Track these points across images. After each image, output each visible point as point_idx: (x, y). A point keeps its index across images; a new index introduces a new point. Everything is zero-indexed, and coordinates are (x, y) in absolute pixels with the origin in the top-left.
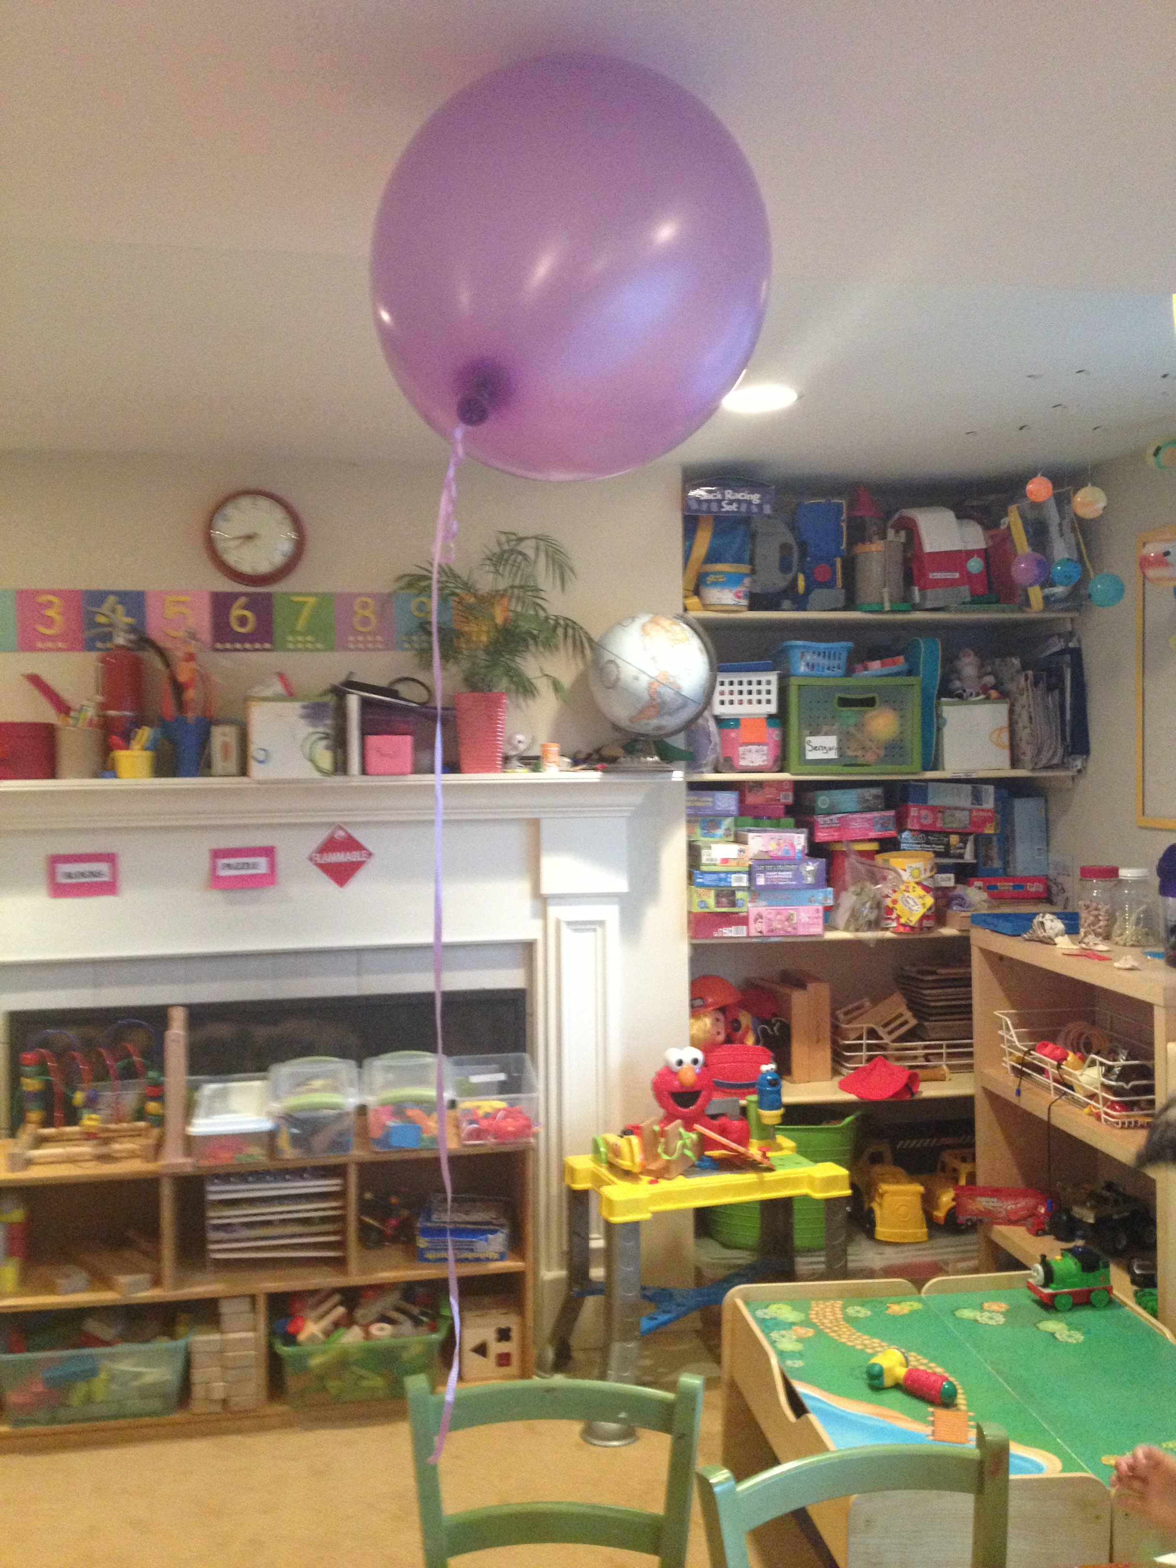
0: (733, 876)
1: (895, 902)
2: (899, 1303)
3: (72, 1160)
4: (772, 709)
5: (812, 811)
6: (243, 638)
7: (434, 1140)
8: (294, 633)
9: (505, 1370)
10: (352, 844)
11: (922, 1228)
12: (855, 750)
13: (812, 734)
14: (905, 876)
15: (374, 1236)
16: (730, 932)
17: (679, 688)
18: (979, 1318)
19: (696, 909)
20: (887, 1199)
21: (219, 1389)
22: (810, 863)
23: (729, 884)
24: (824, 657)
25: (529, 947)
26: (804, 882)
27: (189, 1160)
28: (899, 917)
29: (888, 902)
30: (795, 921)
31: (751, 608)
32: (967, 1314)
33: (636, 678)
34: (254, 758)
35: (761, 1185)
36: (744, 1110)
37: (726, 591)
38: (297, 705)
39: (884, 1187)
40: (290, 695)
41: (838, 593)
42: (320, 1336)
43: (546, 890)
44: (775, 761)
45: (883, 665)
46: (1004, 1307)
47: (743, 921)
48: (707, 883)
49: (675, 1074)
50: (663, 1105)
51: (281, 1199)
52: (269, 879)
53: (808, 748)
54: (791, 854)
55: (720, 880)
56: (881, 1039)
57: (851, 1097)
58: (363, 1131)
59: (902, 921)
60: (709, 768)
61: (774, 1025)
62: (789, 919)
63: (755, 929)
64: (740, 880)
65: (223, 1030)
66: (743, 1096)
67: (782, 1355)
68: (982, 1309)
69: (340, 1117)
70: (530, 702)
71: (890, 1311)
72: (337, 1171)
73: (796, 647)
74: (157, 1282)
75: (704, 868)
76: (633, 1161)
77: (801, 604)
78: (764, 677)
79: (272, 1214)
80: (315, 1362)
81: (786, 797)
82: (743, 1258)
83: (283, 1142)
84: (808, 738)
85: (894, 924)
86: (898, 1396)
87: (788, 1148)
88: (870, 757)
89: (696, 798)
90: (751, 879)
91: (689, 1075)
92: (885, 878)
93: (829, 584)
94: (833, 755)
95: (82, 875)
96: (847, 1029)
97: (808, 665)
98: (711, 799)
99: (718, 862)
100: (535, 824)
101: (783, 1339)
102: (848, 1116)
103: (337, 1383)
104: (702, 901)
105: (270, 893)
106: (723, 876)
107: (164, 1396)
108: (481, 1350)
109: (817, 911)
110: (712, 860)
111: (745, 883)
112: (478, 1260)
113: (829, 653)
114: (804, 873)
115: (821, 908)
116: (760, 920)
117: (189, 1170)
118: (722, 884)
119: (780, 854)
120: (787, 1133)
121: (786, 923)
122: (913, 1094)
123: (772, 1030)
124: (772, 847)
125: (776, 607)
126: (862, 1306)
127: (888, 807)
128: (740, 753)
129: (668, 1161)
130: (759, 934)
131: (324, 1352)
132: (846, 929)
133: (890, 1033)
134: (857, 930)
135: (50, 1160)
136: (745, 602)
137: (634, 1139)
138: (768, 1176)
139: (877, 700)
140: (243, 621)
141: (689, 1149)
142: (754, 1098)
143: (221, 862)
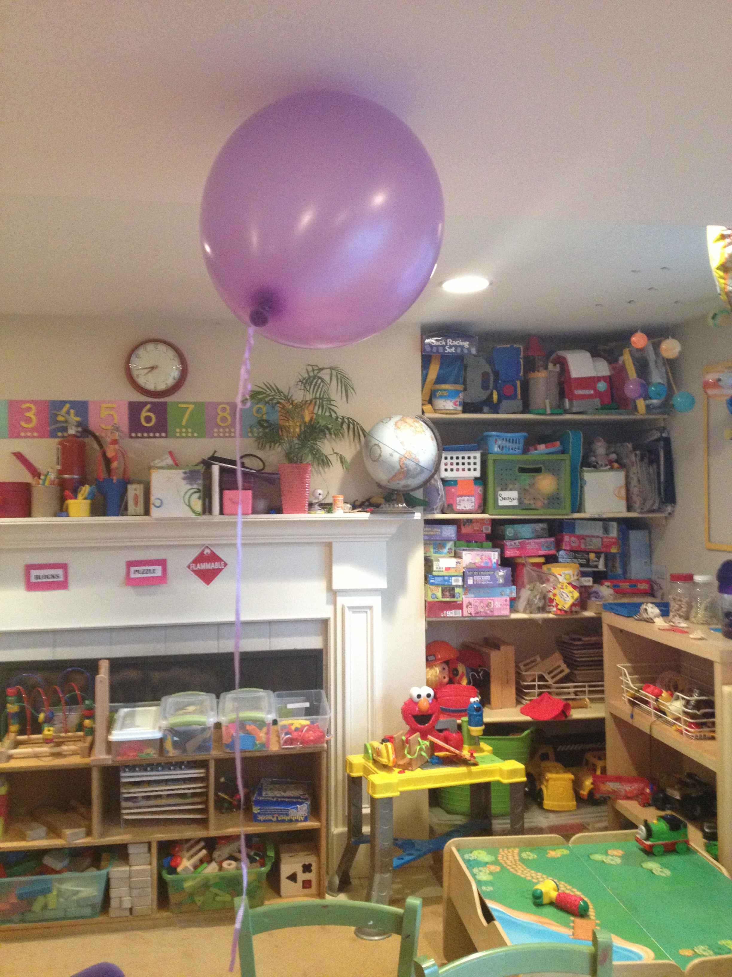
0: (453, 578)
1: (555, 595)
2: (555, 850)
3: (37, 756)
4: (478, 474)
5: (503, 537)
6: (148, 430)
7: (263, 745)
8: (181, 427)
9: (307, 891)
10: (214, 558)
11: (573, 801)
12: (530, 500)
13: (502, 490)
14: (561, 579)
15: (226, 805)
16: (451, 614)
17: (419, 461)
18: (605, 860)
19: (430, 599)
20: (551, 783)
21: (127, 903)
22: (501, 570)
23: (449, 583)
24: (509, 441)
25: (325, 622)
26: (497, 582)
27: (110, 757)
28: (557, 605)
29: (551, 595)
30: (492, 607)
31: (464, 411)
32: (598, 857)
33: (391, 455)
34: (154, 504)
35: (470, 774)
36: (460, 727)
37: (449, 402)
38: (181, 471)
39: (549, 776)
40: (177, 465)
41: (518, 403)
42: (192, 869)
43: (335, 586)
44: (479, 506)
45: (547, 447)
46: (620, 852)
47: (460, 607)
48: (436, 583)
49: (417, 704)
50: (408, 723)
51: (166, 782)
52: (163, 579)
53: (500, 498)
54: (489, 565)
55: (445, 581)
56: (547, 681)
57: (528, 718)
58: (219, 738)
59: (559, 607)
60: (438, 511)
61: (480, 672)
62: (488, 605)
63: (467, 611)
64: (457, 581)
65: (133, 674)
66: (459, 718)
67: (479, 883)
68: (606, 854)
69: (204, 730)
70: (326, 469)
71: (549, 856)
72: (203, 764)
73: (491, 436)
74: (89, 833)
75: (434, 573)
76: (389, 759)
77: (495, 409)
78: (472, 454)
79: (162, 791)
80: (187, 885)
81: (487, 529)
82: (459, 820)
83: (168, 745)
84: (500, 492)
85: (555, 609)
86: (551, 910)
87: (488, 751)
88: (539, 504)
89: (430, 529)
90: (464, 580)
91: (424, 704)
92: (548, 580)
93: (513, 397)
94: (515, 503)
95: (47, 577)
96: (526, 675)
97: (499, 447)
98: (440, 530)
99: (444, 569)
100: (329, 545)
101: (481, 873)
102: (526, 730)
103: (201, 898)
104: (433, 594)
105: (163, 588)
106: (446, 578)
107: (93, 906)
108: (293, 878)
109: (506, 601)
110: (440, 568)
111: (460, 583)
112: (290, 821)
113: (513, 440)
114: (497, 577)
115: (508, 599)
116: (470, 606)
117: (110, 762)
118: (446, 583)
119: (482, 564)
120: (487, 741)
121: (487, 608)
122: (566, 716)
123: (478, 675)
124: (478, 560)
125: (480, 411)
126: (531, 851)
127: (550, 536)
128: (458, 501)
129: (411, 759)
130: (470, 615)
131: (194, 879)
132: (524, 612)
133: (553, 678)
134: (531, 613)
135: (22, 756)
136: (460, 408)
137: (389, 745)
138: (474, 769)
139: (543, 468)
140: (148, 419)
141: (424, 752)
142: (466, 719)
143: (133, 569)
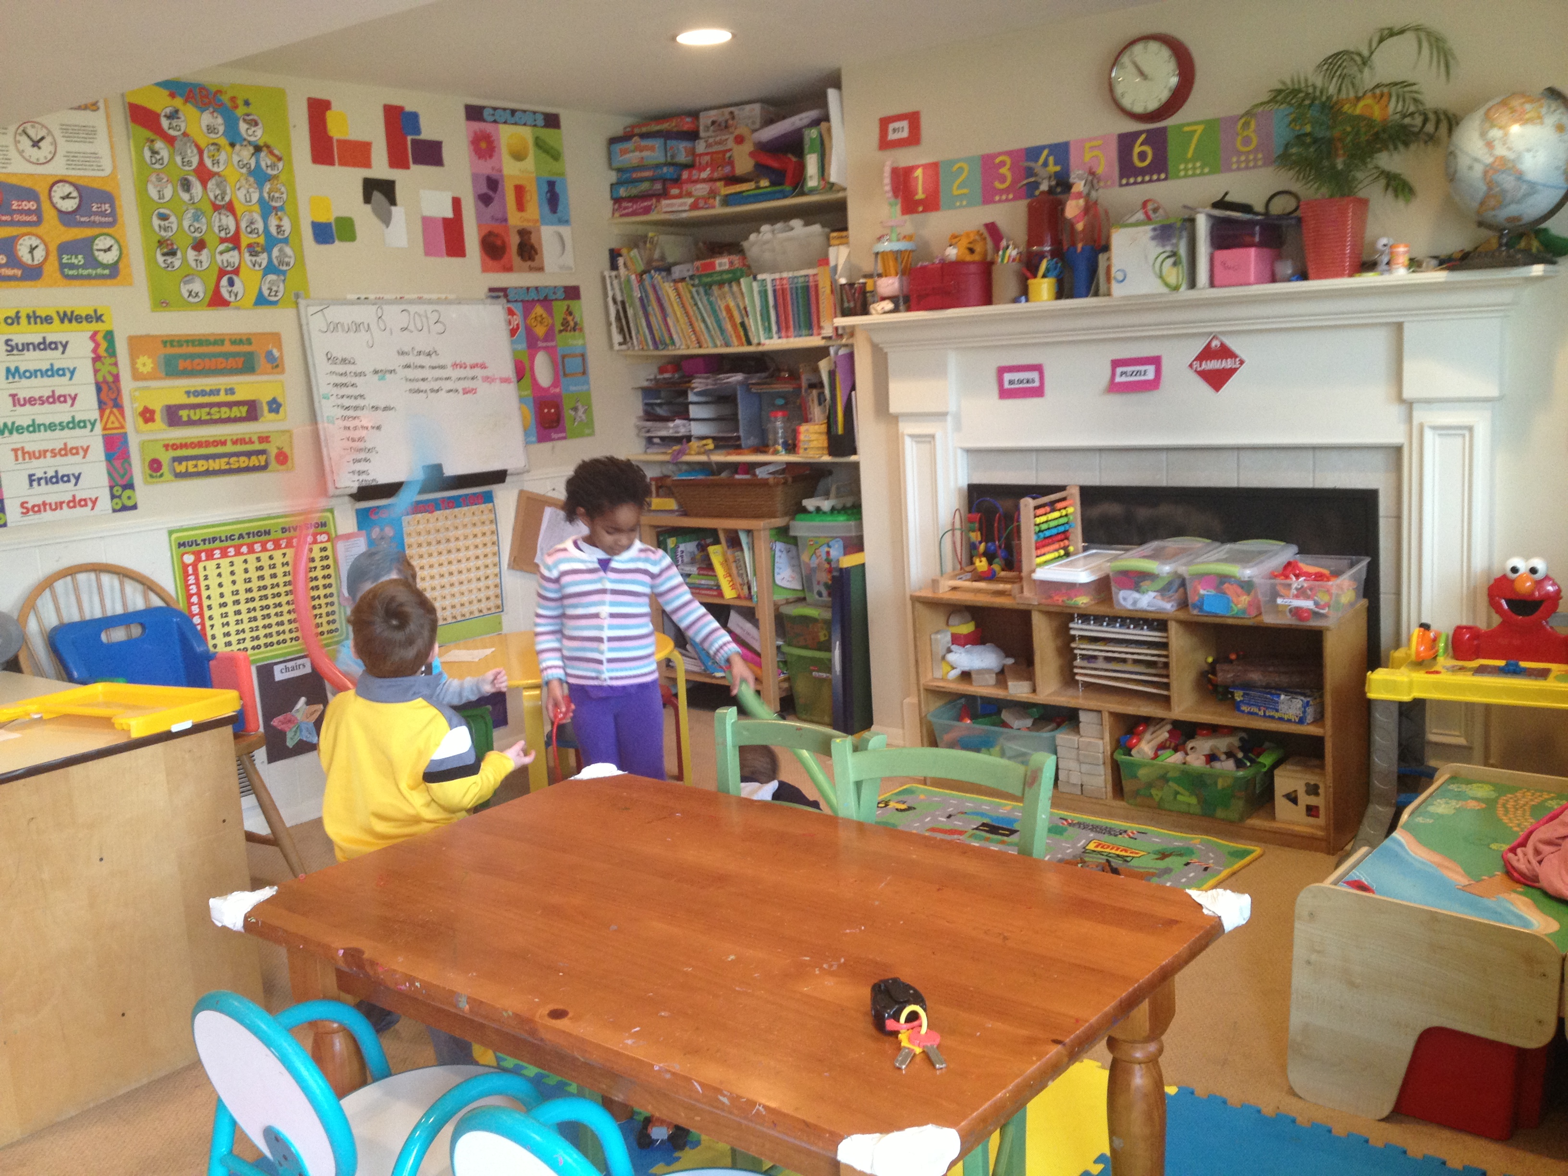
6: (1143, 172)
7: (1244, 611)
8: (1186, 161)
9: (1311, 820)
10: (1225, 352)
17: (1520, 172)
21: (1076, 778)
25: (1398, 450)
34: (1116, 279)
38: (1149, 228)
40: (1148, 220)
42: (1150, 753)
43: (1407, 394)
52: (1153, 385)
80: (1142, 773)
95: (1021, 382)
100: (1399, 326)
101: (1444, 805)
103: (1160, 794)
105: (1155, 393)
131: (1152, 766)
143: (1119, 370)
